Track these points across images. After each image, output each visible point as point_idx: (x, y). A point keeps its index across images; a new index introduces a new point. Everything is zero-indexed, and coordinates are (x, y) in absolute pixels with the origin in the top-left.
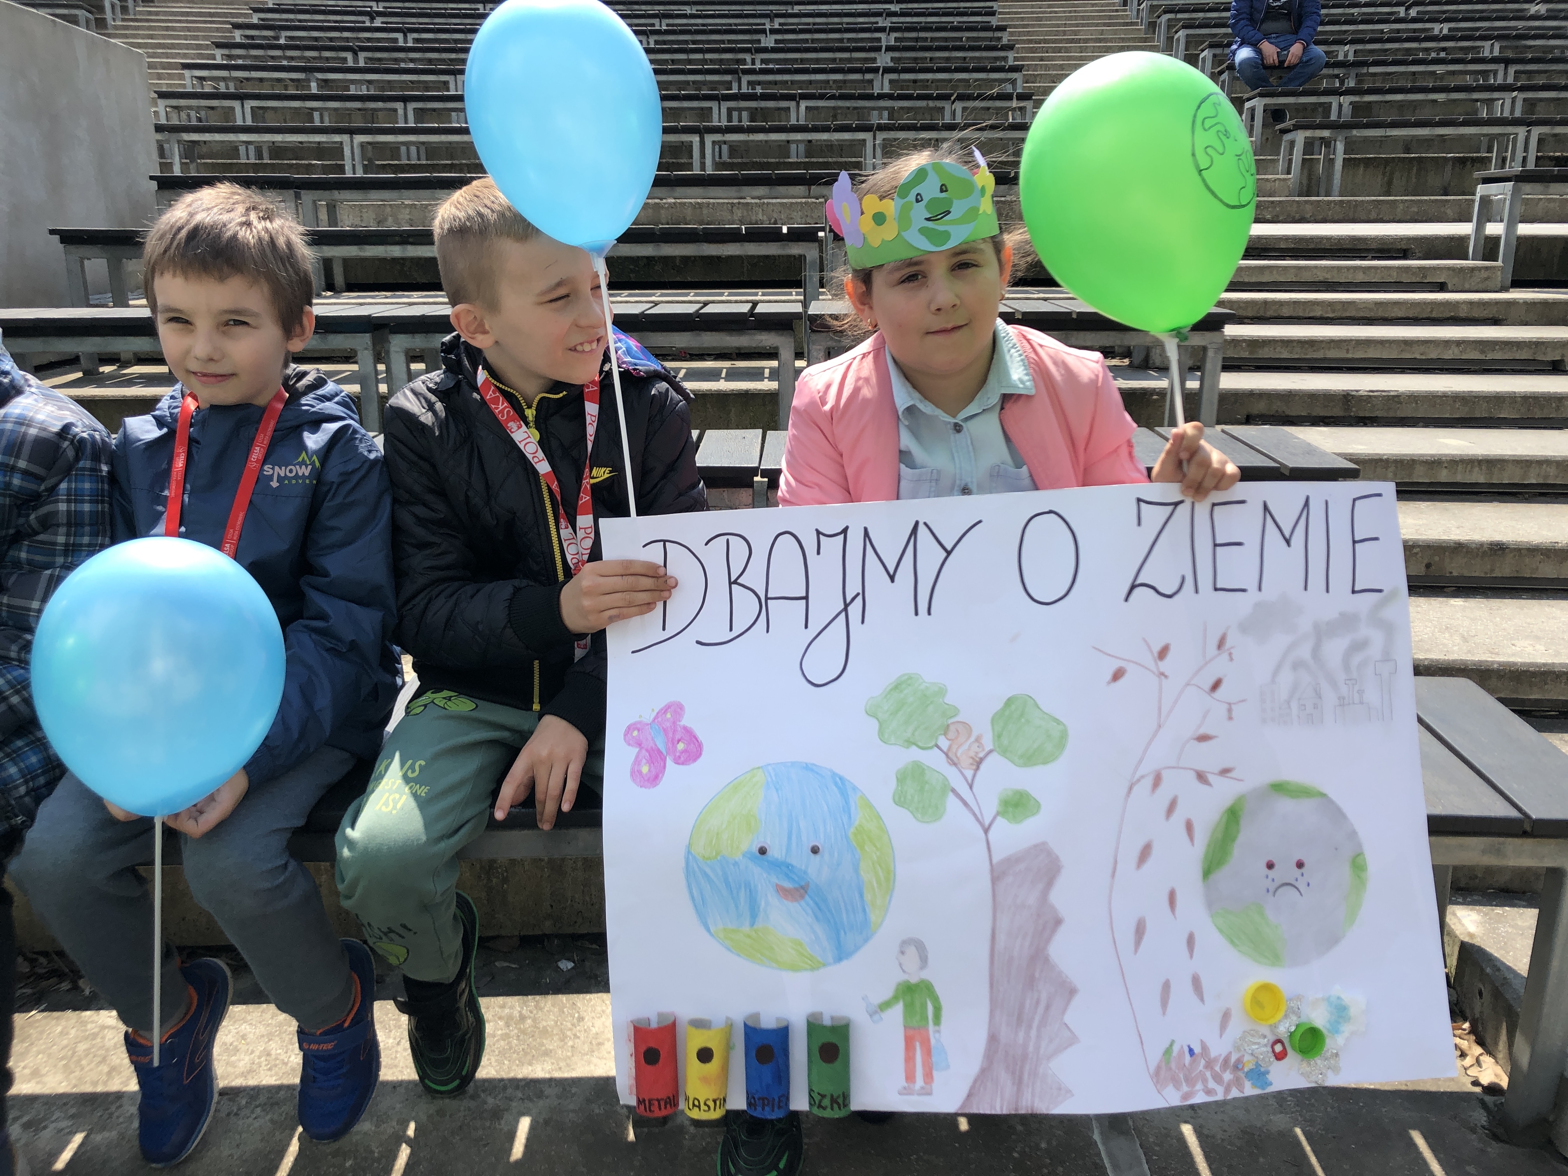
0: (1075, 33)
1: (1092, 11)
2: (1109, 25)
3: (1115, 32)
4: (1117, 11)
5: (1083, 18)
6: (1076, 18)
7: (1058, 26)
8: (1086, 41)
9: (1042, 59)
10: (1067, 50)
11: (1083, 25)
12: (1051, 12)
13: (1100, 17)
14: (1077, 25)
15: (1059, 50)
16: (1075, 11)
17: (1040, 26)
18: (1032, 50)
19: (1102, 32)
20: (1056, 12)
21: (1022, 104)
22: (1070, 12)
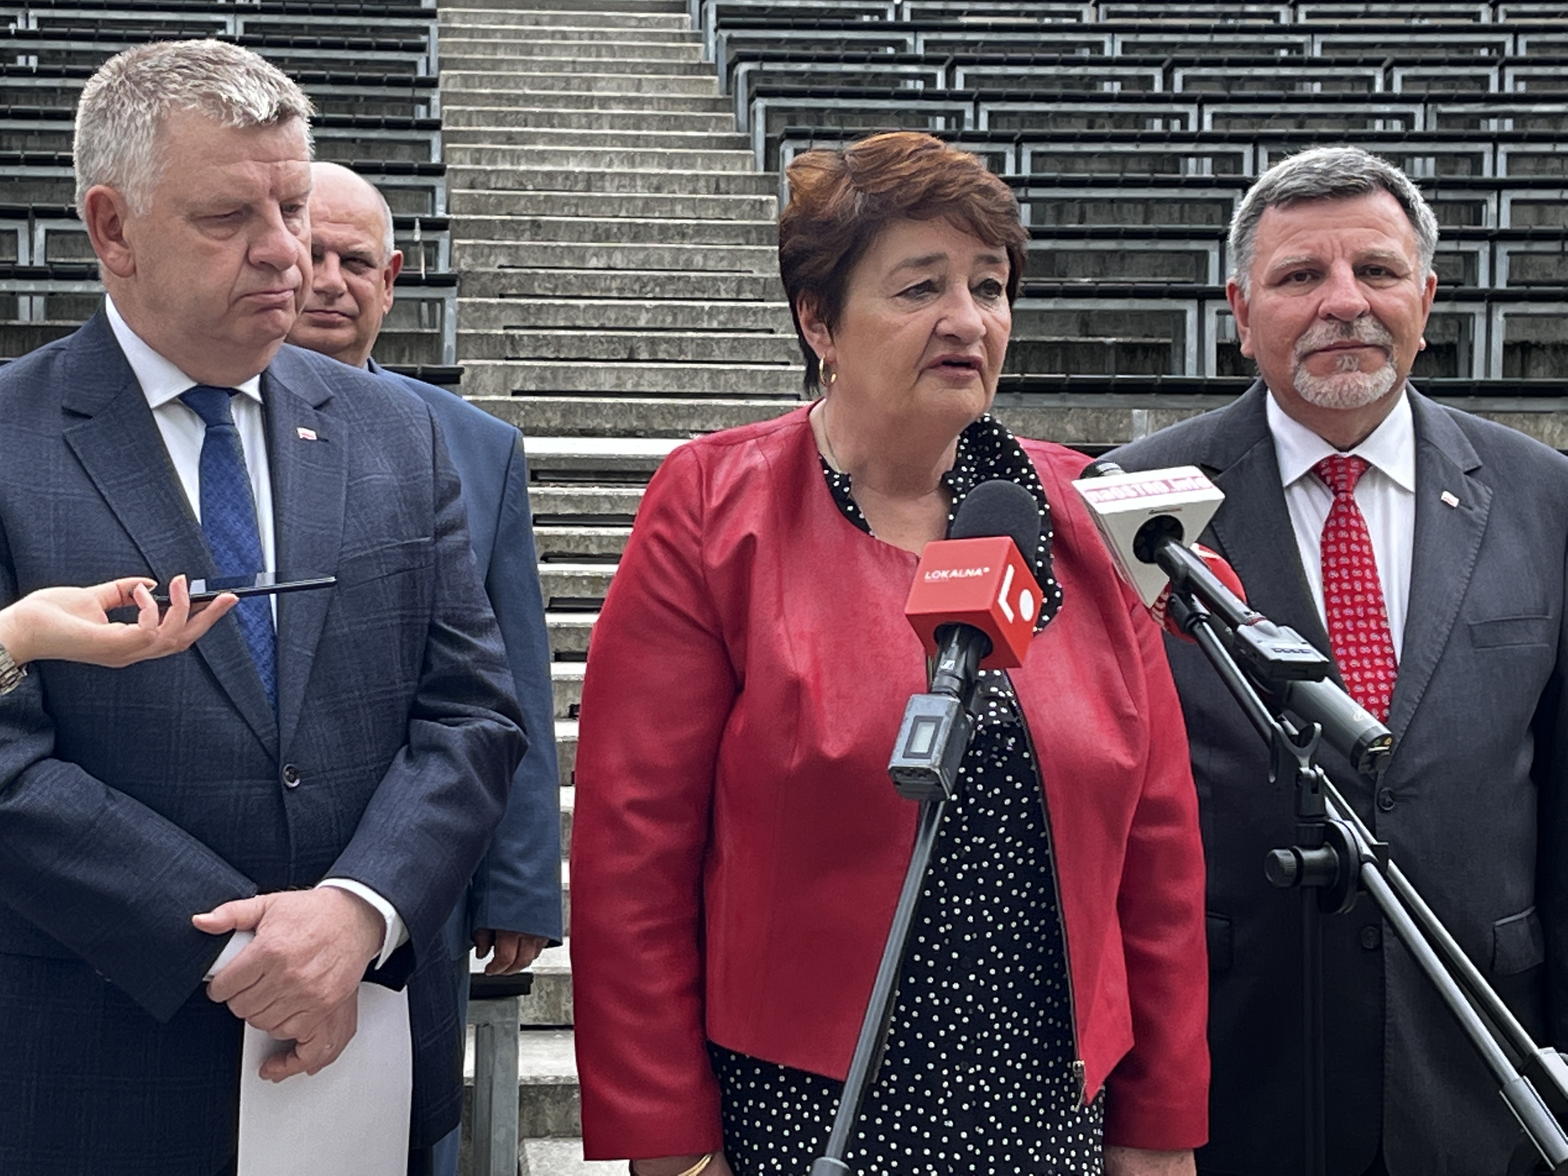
0: (589, 84)
1: (634, 36)
2: (657, 69)
3: (664, 86)
4: (682, 37)
7: (560, 66)
8: (604, 102)
9: (510, 138)
10: (565, 121)
11: (608, 67)
12: (553, 35)
14: (596, 67)
15: (548, 119)
16: (603, 35)
17: (527, 65)
18: (499, 119)
20: (564, 35)
21: (431, 236)
22: (591, 36)
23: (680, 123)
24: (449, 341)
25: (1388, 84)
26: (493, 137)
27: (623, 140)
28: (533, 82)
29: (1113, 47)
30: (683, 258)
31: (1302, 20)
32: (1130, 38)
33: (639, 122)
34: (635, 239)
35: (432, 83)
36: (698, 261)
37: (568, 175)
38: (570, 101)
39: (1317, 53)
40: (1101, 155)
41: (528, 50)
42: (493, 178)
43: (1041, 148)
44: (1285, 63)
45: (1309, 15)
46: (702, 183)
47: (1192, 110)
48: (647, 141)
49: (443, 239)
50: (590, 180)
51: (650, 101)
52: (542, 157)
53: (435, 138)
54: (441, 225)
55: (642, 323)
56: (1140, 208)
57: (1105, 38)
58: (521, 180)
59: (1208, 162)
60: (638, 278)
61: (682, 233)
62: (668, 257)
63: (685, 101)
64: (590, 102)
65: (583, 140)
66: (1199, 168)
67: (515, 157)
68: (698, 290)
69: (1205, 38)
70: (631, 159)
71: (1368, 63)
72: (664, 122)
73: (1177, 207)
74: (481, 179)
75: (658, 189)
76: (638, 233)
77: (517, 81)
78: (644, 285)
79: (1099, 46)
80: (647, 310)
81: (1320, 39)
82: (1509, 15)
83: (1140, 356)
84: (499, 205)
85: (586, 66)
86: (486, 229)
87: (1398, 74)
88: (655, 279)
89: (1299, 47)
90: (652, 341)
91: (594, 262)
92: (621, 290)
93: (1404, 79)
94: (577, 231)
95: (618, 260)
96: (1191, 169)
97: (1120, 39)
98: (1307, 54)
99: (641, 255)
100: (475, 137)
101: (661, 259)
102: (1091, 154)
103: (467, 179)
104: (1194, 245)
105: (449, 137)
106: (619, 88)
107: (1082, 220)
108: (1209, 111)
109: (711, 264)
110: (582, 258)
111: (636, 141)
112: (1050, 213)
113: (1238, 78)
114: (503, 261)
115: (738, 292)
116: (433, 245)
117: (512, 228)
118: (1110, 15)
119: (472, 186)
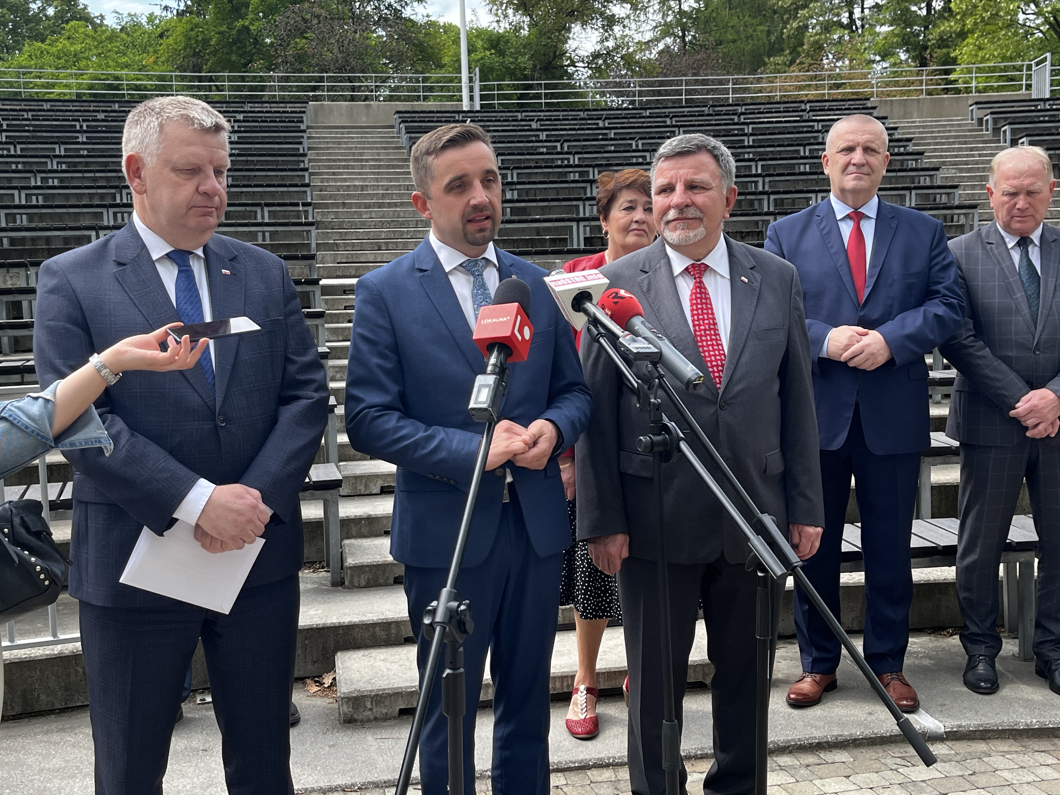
0: (361, 154)
1: (377, 138)
2: (385, 148)
3: (388, 154)
4: (394, 137)
5: (369, 143)
6: (364, 143)
7: (351, 148)
8: (367, 160)
9: (334, 174)
10: (353, 167)
11: (368, 148)
12: (348, 138)
13: (380, 143)
14: (364, 148)
15: (347, 167)
16: (366, 138)
17: (339, 148)
18: (330, 167)
19: (379, 154)
20: (352, 138)
21: (306, 208)
22: (362, 138)
23: (394, 167)
24: (314, 246)
25: (637, 146)
26: (328, 173)
27: (374, 173)
28: (342, 154)
29: (543, 136)
30: (396, 214)
31: (607, 125)
32: (548, 133)
33: (379, 167)
34: (379, 208)
35: (305, 155)
36: (402, 214)
37: (355, 186)
38: (355, 160)
39: (612, 136)
40: (541, 173)
41: (340, 143)
42: (328, 188)
43: (520, 171)
44: (602, 140)
45: (609, 124)
46: (402, 188)
47: (571, 157)
48: (382, 173)
49: (310, 209)
50: (363, 188)
51: (383, 160)
52: (345, 180)
53: (306, 174)
54: (309, 204)
55: (383, 237)
56: (555, 191)
57: (540, 133)
58: (338, 188)
59: (577, 174)
60: (381, 221)
61: (396, 205)
62: (391, 213)
63: (395, 159)
64: (362, 160)
65: (360, 174)
66: (574, 176)
67: (336, 180)
68: (402, 225)
69: (574, 132)
70: (377, 180)
71: (630, 139)
72: (388, 167)
73: (567, 190)
74: (324, 188)
75: (387, 190)
76: (380, 205)
77: (336, 154)
78: (383, 224)
79: (538, 136)
80: (385, 232)
81: (613, 131)
82: (676, 121)
83: (558, 242)
84: (331, 197)
85: (360, 148)
86: (326, 206)
87: (640, 142)
88: (387, 221)
89: (606, 134)
90: (387, 243)
91: (365, 216)
92: (375, 225)
93: (643, 144)
94: (359, 205)
95: (373, 215)
96: (571, 177)
97: (545, 133)
98: (609, 137)
99: (382, 213)
100: (321, 174)
101: (389, 214)
102: (537, 173)
103: (319, 188)
104: (575, 203)
105: (311, 174)
106: (372, 156)
107: (535, 196)
108: (577, 157)
109: (406, 216)
110: (361, 215)
111: (379, 173)
112: (524, 194)
113: (586, 145)
114: (332, 217)
115: (417, 225)
116: (306, 212)
117: (336, 205)
118: (541, 125)
119: (321, 191)
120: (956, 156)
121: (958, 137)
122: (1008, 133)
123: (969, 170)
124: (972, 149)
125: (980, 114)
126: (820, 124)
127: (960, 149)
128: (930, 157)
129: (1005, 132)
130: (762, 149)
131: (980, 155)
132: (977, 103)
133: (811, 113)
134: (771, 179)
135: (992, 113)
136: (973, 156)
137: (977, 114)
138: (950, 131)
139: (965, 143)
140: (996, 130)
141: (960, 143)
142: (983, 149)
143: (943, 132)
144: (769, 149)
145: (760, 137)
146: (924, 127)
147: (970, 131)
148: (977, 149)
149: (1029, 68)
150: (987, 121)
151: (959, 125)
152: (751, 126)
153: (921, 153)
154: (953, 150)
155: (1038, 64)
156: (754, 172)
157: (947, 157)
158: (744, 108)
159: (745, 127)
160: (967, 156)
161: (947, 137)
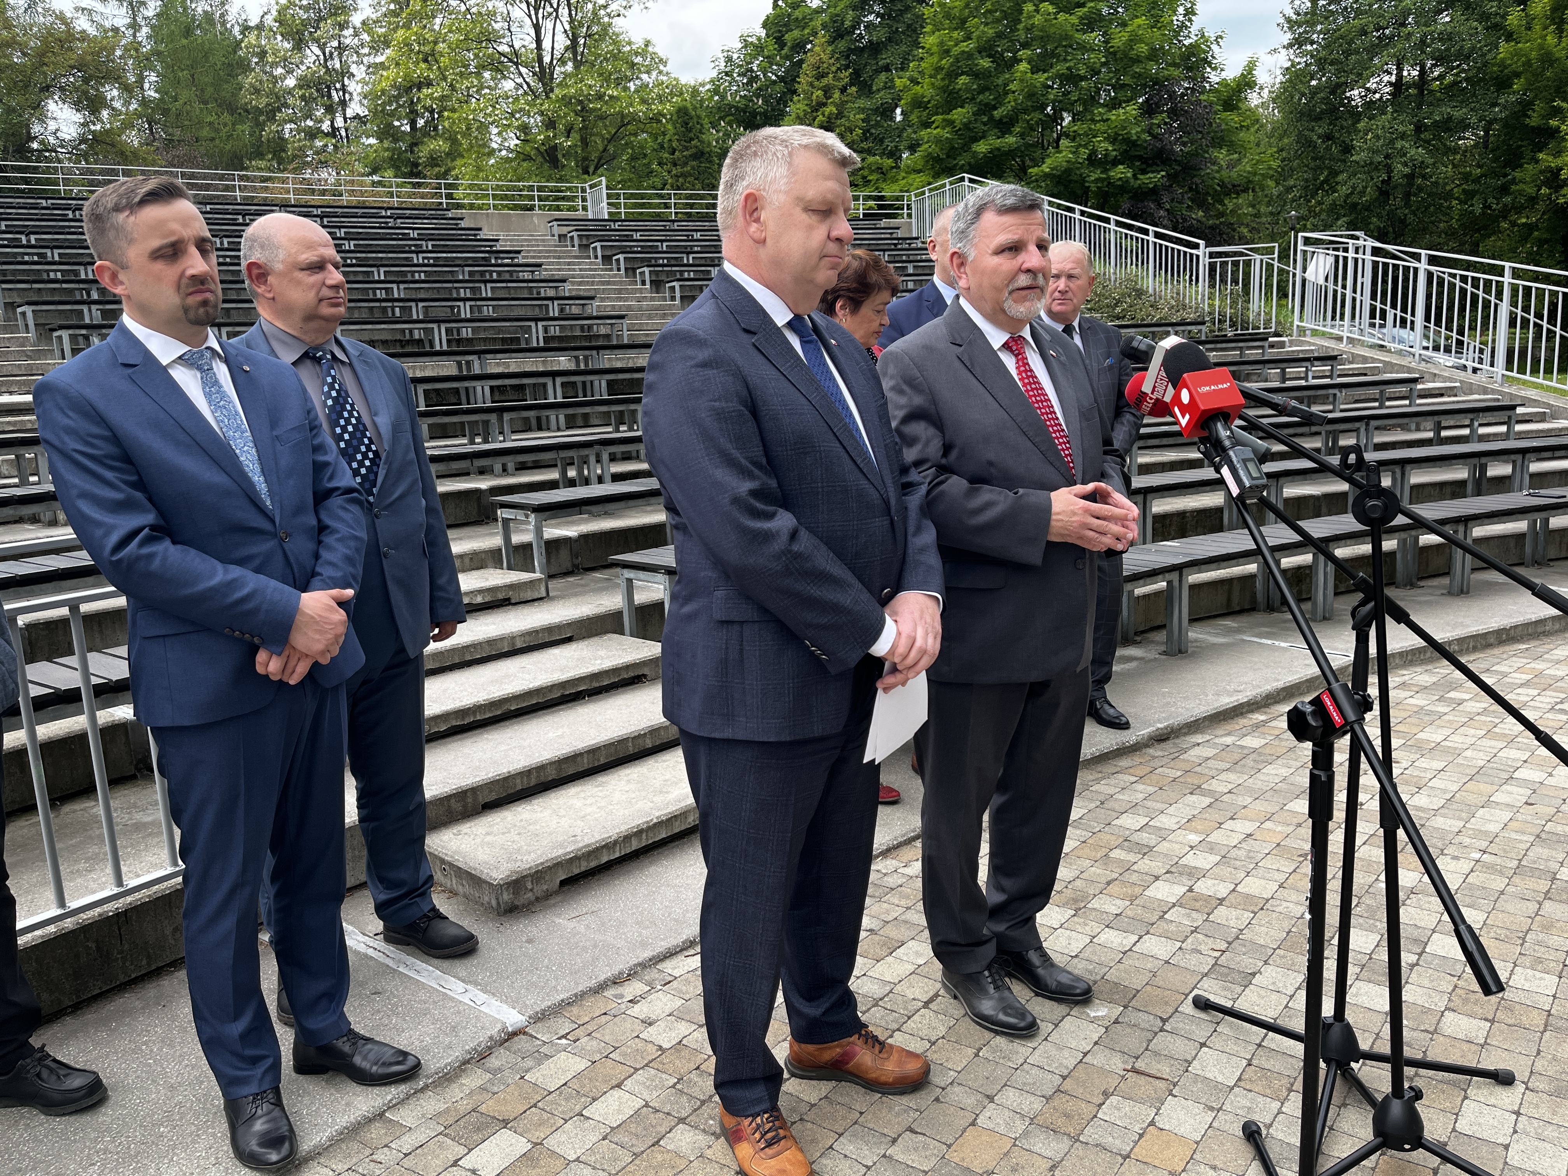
120: (559, 270)
121: (550, 251)
122: (599, 249)
123: (580, 283)
124: (569, 264)
125: (564, 230)
126: (416, 232)
127: (559, 263)
128: (546, 270)
129: (595, 248)
130: (374, 255)
131: (581, 270)
132: (556, 220)
133: (399, 221)
134: (406, 286)
135: (577, 230)
136: (574, 270)
137: (557, 230)
138: (538, 246)
139: (559, 258)
140: (584, 247)
141: (555, 257)
142: (579, 264)
143: (532, 246)
144: (380, 255)
145: (361, 242)
146: (511, 241)
147: (556, 246)
148: (574, 264)
149: (584, 190)
150: (572, 238)
151: (543, 240)
152: (343, 230)
153: (539, 265)
154: (552, 263)
155: (591, 187)
156: (376, 278)
157: (551, 270)
158: (320, 210)
159: (337, 231)
160: (569, 270)
161: (540, 252)
